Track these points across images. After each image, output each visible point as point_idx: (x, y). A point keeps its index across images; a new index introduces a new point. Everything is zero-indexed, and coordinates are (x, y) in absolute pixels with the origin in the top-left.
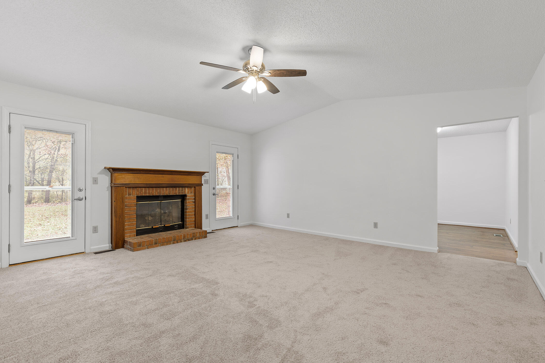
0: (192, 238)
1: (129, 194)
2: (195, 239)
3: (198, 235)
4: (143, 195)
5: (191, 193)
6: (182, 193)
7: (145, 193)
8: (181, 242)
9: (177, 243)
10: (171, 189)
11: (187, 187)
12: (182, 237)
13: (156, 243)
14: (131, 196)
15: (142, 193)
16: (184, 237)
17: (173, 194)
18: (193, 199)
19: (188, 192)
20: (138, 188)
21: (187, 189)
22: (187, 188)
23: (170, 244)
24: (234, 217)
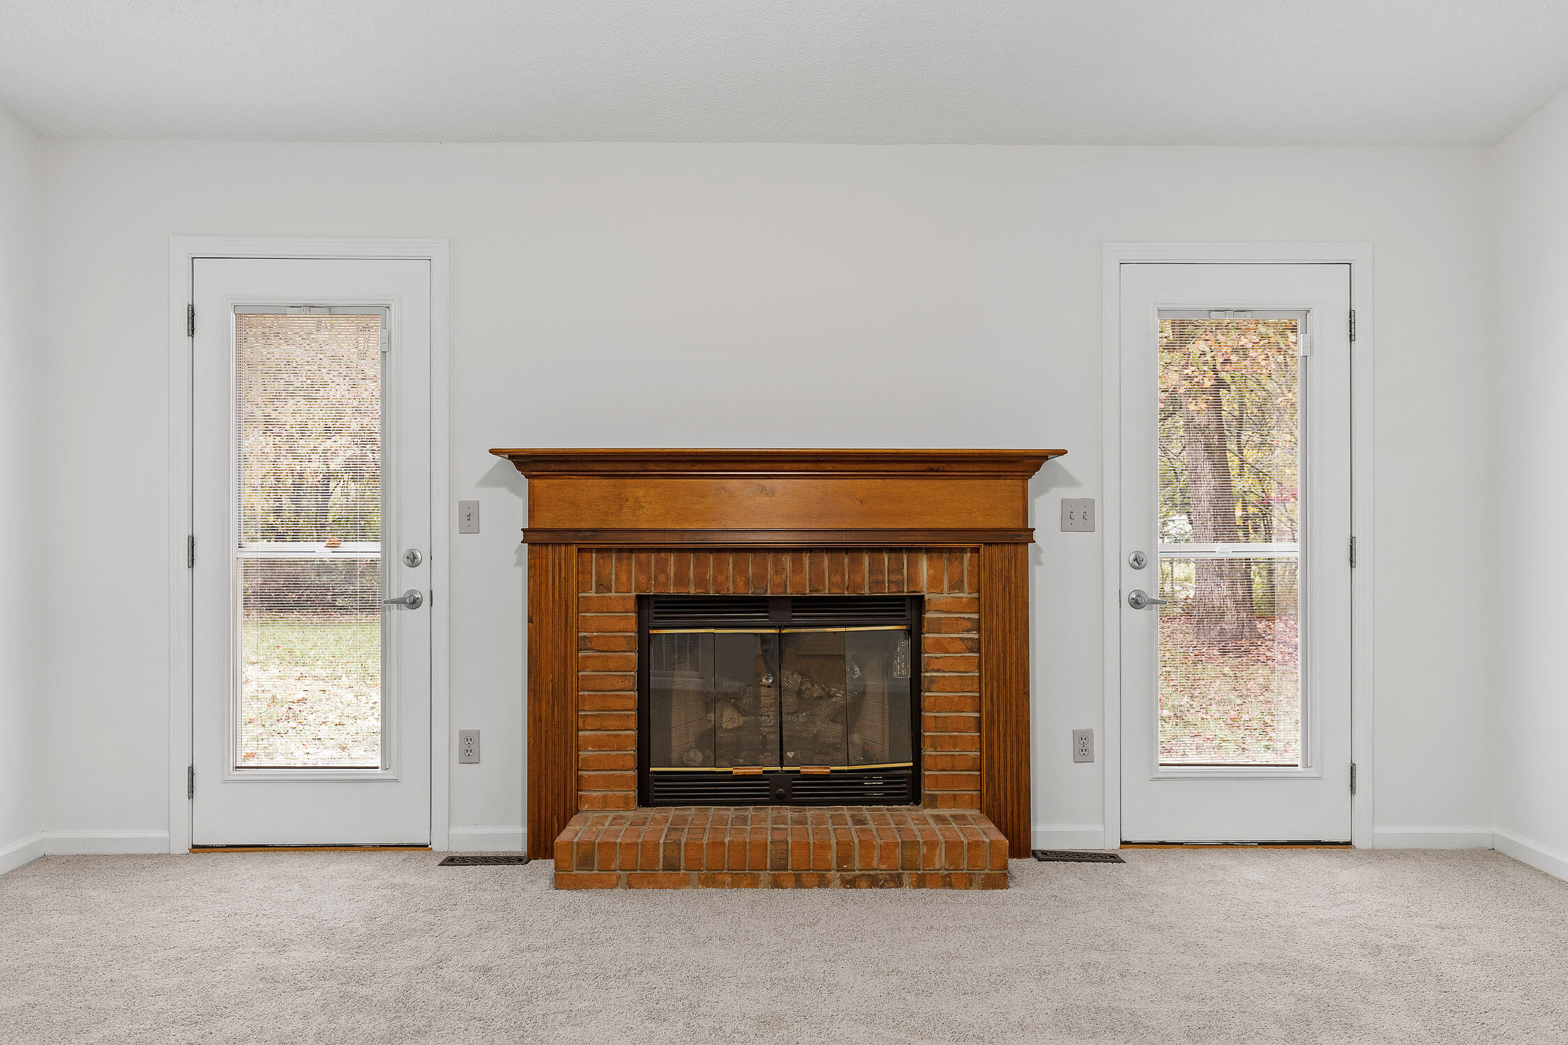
0: (899, 876)
1: (603, 586)
2: (921, 883)
3: (940, 860)
4: (672, 590)
5: (956, 585)
6: (894, 588)
7: (681, 579)
8: (823, 883)
9: (799, 883)
10: (826, 559)
11: (928, 551)
12: (832, 856)
13: (671, 866)
14: (613, 594)
15: (662, 578)
16: (844, 858)
17: (836, 592)
18: (969, 625)
19: (935, 582)
20: (643, 556)
21: (924, 563)
22: (930, 559)
23: (754, 884)
24: (1315, 775)
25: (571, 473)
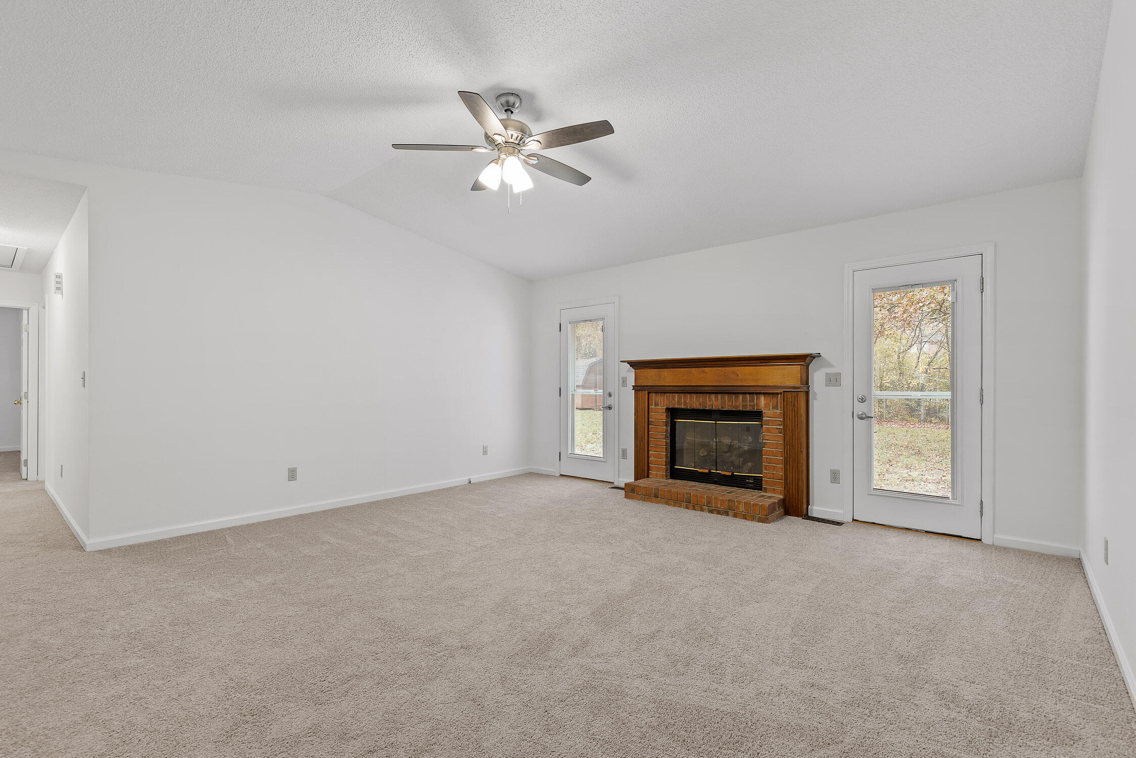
0: (727, 512)
1: (656, 405)
2: (735, 516)
3: (742, 508)
4: (676, 406)
5: (775, 407)
6: (751, 408)
7: (679, 403)
8: (702, 510)
9: (694, 509)
10: (726, 397)
11: (764, 394)
12: (705, 501)
13: (656, 496)
14: (659, 407)
15: (673, 402)
16: (709, 502)
17: (730, 409)
18: (780, 423)
19: (767, 406)
20: (668, 394)
21: (762, 398)
22: (765, 397)
23: (680, 506)
24: (958, 503)
25: (645, 368)
